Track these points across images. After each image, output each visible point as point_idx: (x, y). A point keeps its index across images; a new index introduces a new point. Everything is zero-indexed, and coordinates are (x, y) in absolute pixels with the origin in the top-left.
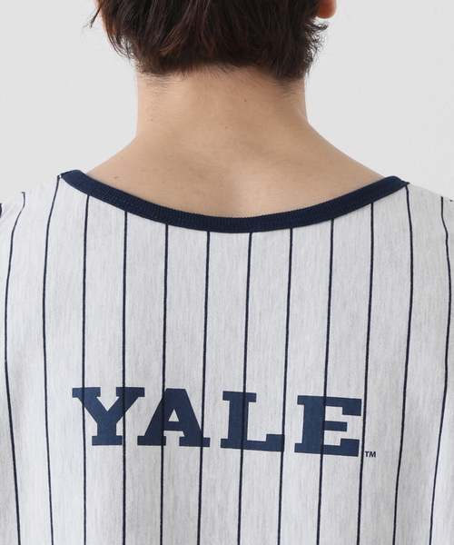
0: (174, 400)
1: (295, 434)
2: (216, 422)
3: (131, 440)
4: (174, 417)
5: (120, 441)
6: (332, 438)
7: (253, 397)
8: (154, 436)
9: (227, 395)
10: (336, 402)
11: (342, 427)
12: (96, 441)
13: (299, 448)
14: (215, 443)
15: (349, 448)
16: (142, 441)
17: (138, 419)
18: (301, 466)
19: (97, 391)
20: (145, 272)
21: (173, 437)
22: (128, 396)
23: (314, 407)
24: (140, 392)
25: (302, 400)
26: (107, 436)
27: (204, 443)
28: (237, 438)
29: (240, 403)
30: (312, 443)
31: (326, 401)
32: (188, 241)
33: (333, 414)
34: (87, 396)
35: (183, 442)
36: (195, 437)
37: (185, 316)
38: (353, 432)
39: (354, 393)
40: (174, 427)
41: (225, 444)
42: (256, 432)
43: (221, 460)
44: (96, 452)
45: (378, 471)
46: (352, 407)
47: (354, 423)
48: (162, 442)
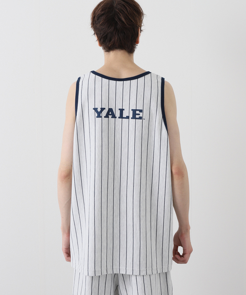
0: (110, 110)
1: (131, 116)
2: (118, 114)
3: (103, 117)
4: (110, 113)
5: (101, 117)
6: (137, 116)
7: (124, 110)
8: (107, 116)
9: (119, 109)
10: (138, 110)
11: (139, 114)
12: (97, 117)
13: (132, 118)
14: (117, 117)
15: (140, 118)
16: (105, 117)
17: (104, 113)
18: (132, 121)
19: (97, 108)
20: (105, 88)
21: (110, 116)
22: (102, 109)
23: (134, 111)
24: (105, 109)
25: (132, 110)
26: (99, 116)
27: (116, 117)
28: (121, 117)
29: (122, 111)
30: (134, 117)
31: (136, 110)
32: (113, 82)
33: (137, 112)
34: (95, 109)
35: (112, 117)
36: (114, 117)
37: (112, 96)
38: (141, 115)
39: (141, 109)
40: (110, 115)
41: (119, 118)
42: (124, 116)
43: (118, 120)
44: (97, 119)
45: (145, 122)
46: (141, 111)
47: (141, 114)
48: (108, 117)
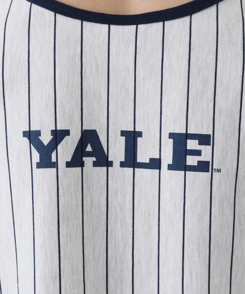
0: (89, 137)
1: (167, 158)
2: (117, 151)
3: (62, 164)
4: (89, 148)
5: (55, 165)
6: (191, 160)
7: (140, 134)
8: (76, 161)
9: (123, 133)
10: (194, 137)
11: (198, 153)
12: (39, 166)
13: (170, 167)
14: (116, 164)
15: (203, 167)
16: (69, 165)
17: (65, 150)
18: (172, 179)
19: (38, 133)
21: (89, 161)
22: (59, 135)
23: (180, 140)
24: (67, 133)
25: (171, 135)
26: (46, 162)
27: (109, 164)
28: (131, 160)
29: (132, 138)
30: (179, 164)
31: (187, 136)
33: (192, 144)
34: (32, 136)
35: (95, 164)
36: (103, 161)
37: (95, 82)
38: (206, 156)
39: (206, 130)
40: (89, 154)
41: (123, 165)
42: (143, 157)
43: (121, 175)
44: (39, 173)
45: (222, 182)
46: (205, 140)
47: (206, 150)
48: (82, 165)
